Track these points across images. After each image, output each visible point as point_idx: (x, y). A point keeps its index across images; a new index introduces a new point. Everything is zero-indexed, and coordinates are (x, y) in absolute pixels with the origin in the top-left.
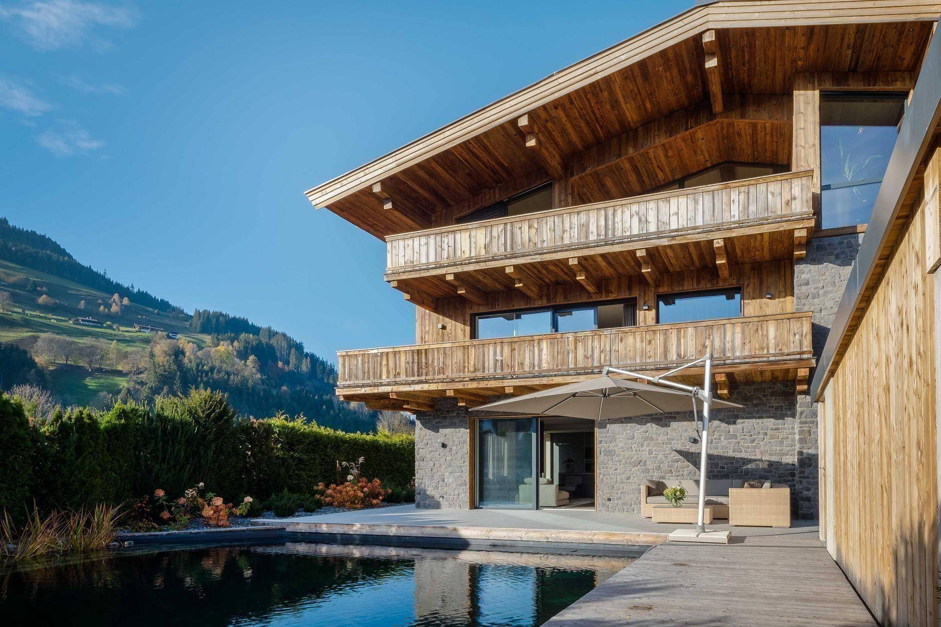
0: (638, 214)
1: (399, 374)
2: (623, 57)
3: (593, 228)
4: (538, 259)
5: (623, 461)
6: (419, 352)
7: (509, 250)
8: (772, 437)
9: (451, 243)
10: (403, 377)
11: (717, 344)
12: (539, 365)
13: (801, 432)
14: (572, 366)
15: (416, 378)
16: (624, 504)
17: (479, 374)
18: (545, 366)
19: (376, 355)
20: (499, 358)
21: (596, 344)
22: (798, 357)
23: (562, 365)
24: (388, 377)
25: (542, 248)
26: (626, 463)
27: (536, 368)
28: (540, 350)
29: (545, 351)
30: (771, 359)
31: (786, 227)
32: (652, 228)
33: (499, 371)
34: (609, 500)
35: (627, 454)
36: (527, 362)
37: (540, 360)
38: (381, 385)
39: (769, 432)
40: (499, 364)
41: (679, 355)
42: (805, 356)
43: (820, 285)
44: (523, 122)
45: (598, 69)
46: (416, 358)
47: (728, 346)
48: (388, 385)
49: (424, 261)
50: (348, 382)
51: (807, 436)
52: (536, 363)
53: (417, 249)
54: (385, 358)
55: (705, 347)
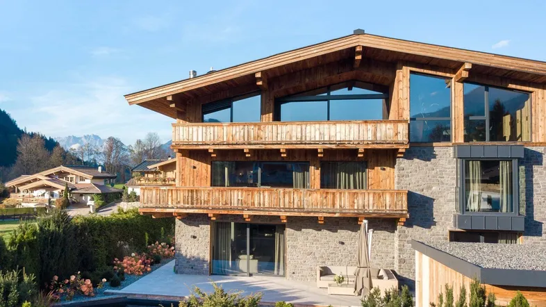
0: (319, 129)
1: (179, 202)
2: (315, 51)
3: (294, 134)
4: (263, 147)
5: (302, 252)
6: (192, 191)
7: (246, 140)
8: (382, 243)
9: (212, 132)
10: (182, 204)
11: (361, 202)
12: (264, 205)
13: (399, 245)
14: (282, 206)
15: (190, 205)
16: (302, 276)
17: (228, 206)
18: (267, 205)
19: (165, 190)
20: (240, 198)
21: (295, 196)
22: (400, 212)
23: (276, 205)
24: (172, 203)
25: (265, 141)
26: (303, 253)
27: (262, 206)
28: (264, 197)
29: (267, 197)
30: (388, 212)
31: (395, 146)
32: (327, 138)
33: (240, 205)
34: (294, 273)
35: (304, 248)
36: (256, 202)
37: (264, 202)
38: (168, 208)
39: (381, 241)
40: (240, 201)
41: (340, 206)
42: (404, 212)
43: (409, 171)
44: (258, 75)
45: (301, 55)
46: (190, 194)
47: (366, 203)
48: (173, 208)
49: (195, 140)
50: (146, 205)
51: (402, 247)
52: (262, 203)
53: (191, 133)
54: (170, 192)
55: (354, 202)
